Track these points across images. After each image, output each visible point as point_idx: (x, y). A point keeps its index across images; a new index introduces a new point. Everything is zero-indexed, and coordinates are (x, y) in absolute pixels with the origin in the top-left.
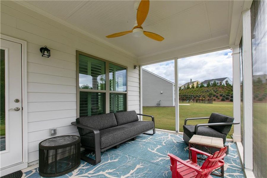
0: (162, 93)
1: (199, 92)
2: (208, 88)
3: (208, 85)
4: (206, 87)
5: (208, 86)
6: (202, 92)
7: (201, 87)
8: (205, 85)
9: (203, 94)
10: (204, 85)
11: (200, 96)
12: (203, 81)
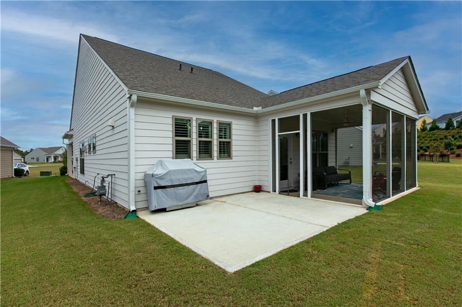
0: (352, 147)
1: (426, 140)
2: (447, 131)
3: (449, 125)
4: (444, 129)
5: (447, 128)
6: (434, 140)
7: (432, 129)
8: (443, 126)
9: (435, 143)
10: (438, 125)
11: (428, 147)
12: (436, 118)
